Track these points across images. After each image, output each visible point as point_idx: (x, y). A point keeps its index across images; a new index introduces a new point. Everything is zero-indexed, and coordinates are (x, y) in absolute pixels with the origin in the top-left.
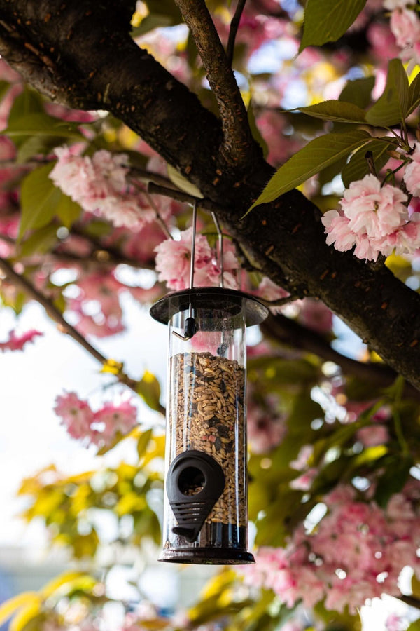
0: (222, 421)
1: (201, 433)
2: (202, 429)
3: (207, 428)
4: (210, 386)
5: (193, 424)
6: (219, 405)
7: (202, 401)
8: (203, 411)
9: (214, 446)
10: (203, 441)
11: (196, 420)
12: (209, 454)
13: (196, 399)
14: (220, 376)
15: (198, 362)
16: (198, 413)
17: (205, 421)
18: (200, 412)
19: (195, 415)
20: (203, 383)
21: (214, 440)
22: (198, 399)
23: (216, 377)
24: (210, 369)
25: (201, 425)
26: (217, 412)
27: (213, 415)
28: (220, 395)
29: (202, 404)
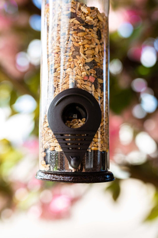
0: (98, 64)
1: (83, 73)
2: (84, 70)
3: (88, 70)
4: (90, 33)
5: (76, 65)
6: (97, 50)
7: (83, 45)
8: (85, 54)
9: (93, 85)
10: (85, 81)
11: (79, 62)
12: (90, 92)
13: (78, 42)
14: (98, 24)
15: (80, 9)
16: (80, 55)
17: (86, 63)
18: (82, 55)
19: (77, 57)
20: (84, 29)
21: (93, 80)
22: (80, 43)
23: (95, 25)
24: (91, 17)
25: (83, 66)
26: (95, 56)
27: (93, 59)
28: (97, 41)
29: (84, 48)
